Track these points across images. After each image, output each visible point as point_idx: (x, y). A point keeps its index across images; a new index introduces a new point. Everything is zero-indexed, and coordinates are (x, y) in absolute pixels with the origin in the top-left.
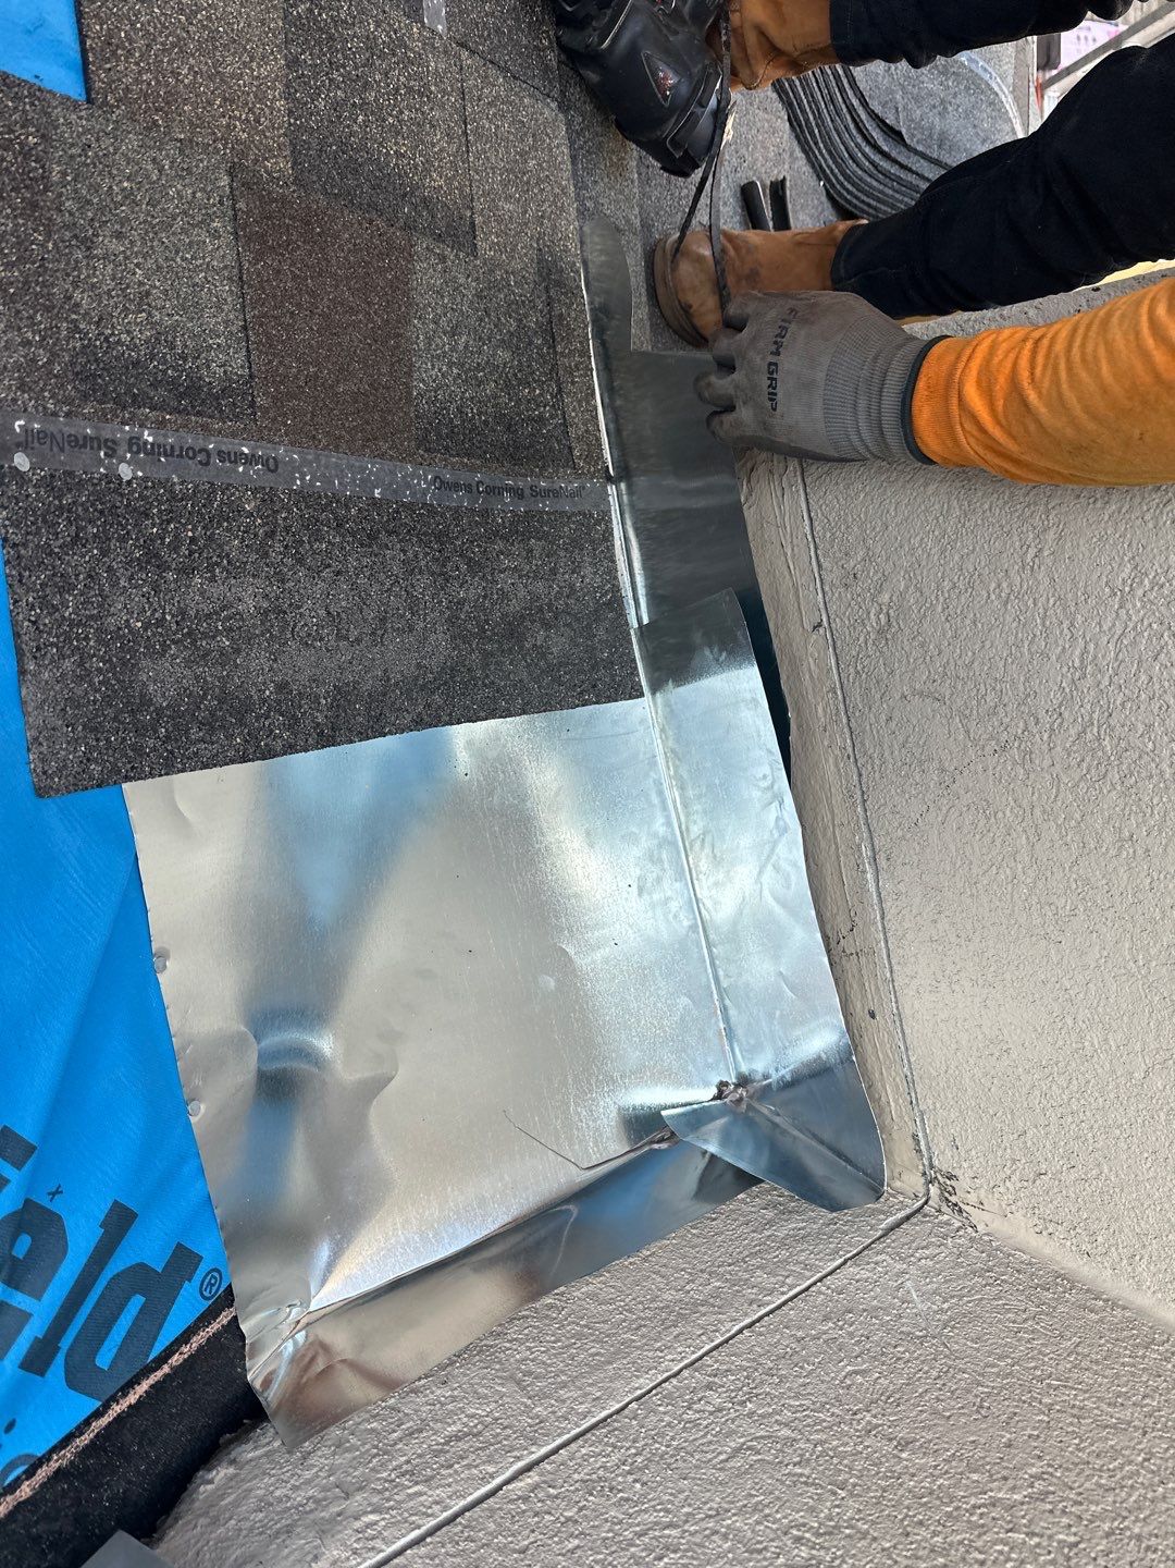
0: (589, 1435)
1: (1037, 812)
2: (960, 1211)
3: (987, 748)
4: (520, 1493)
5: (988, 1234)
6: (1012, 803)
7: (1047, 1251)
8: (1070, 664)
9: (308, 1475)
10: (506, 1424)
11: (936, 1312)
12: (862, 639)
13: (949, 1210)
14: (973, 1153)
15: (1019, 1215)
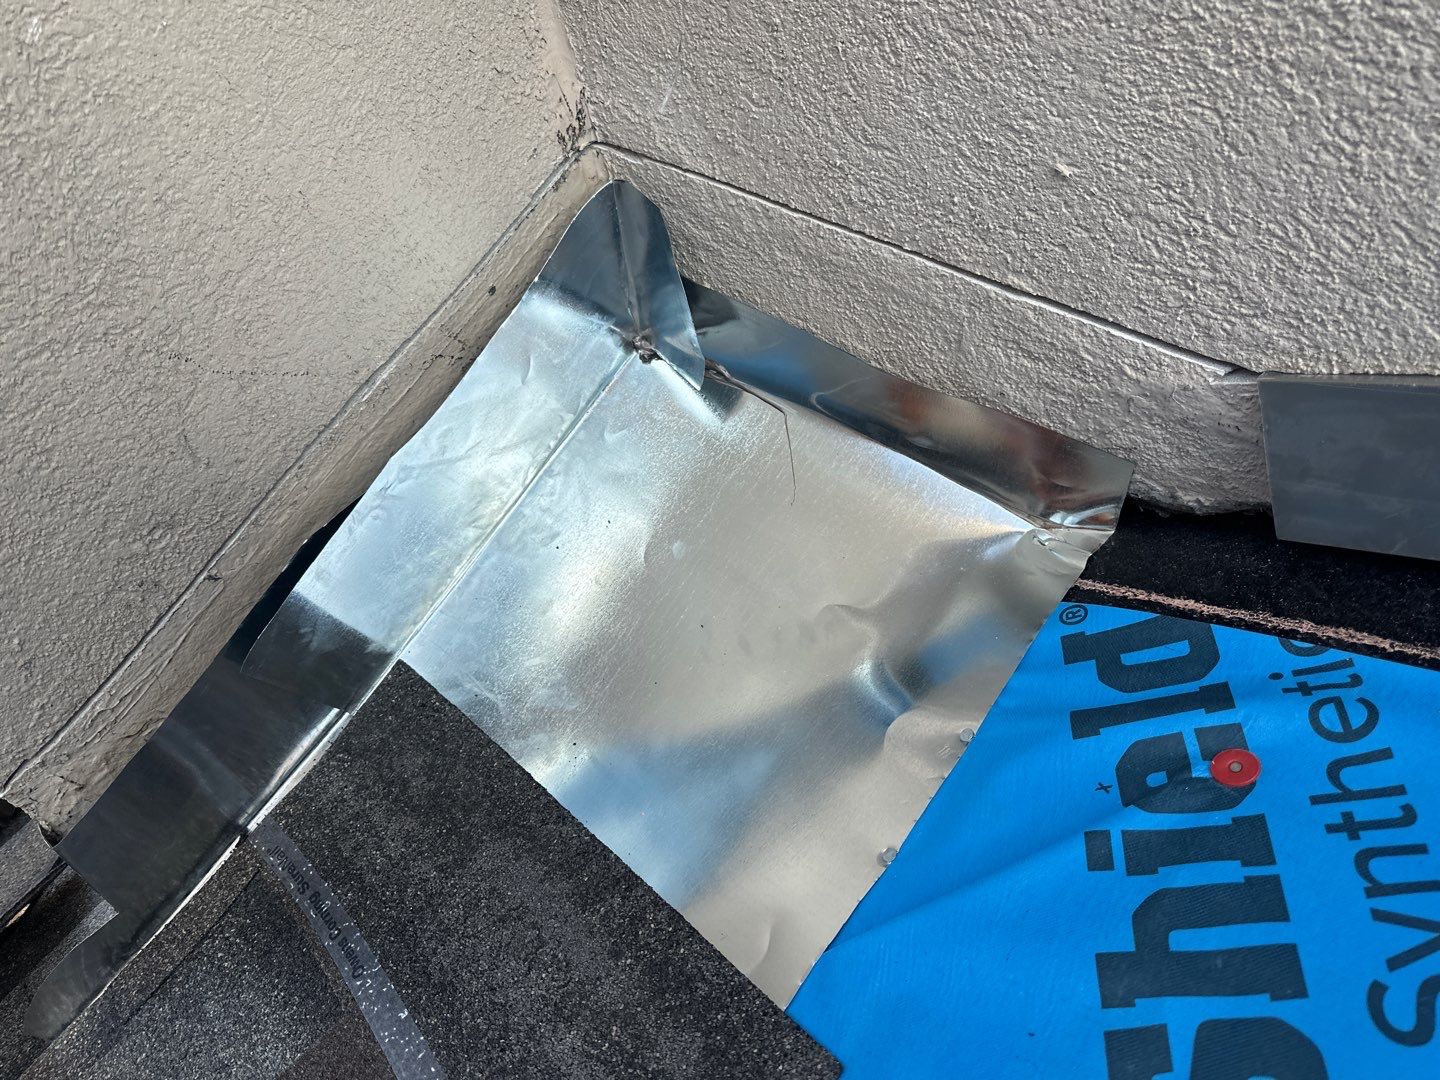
0: (953, 263)
1: (208, 289)
2: (580, 112)
3: (190, 368)
4: (1029, 280)
5: (579, 78)
6: (219, 314)
7: (552, 24)
8: (53, 359)
9: (1139, 439)
10: (993, 329)
11: (663, 73)
12: (190, 536)
13: (587, 120)
14: (528, 135)
15: (544, 65)
